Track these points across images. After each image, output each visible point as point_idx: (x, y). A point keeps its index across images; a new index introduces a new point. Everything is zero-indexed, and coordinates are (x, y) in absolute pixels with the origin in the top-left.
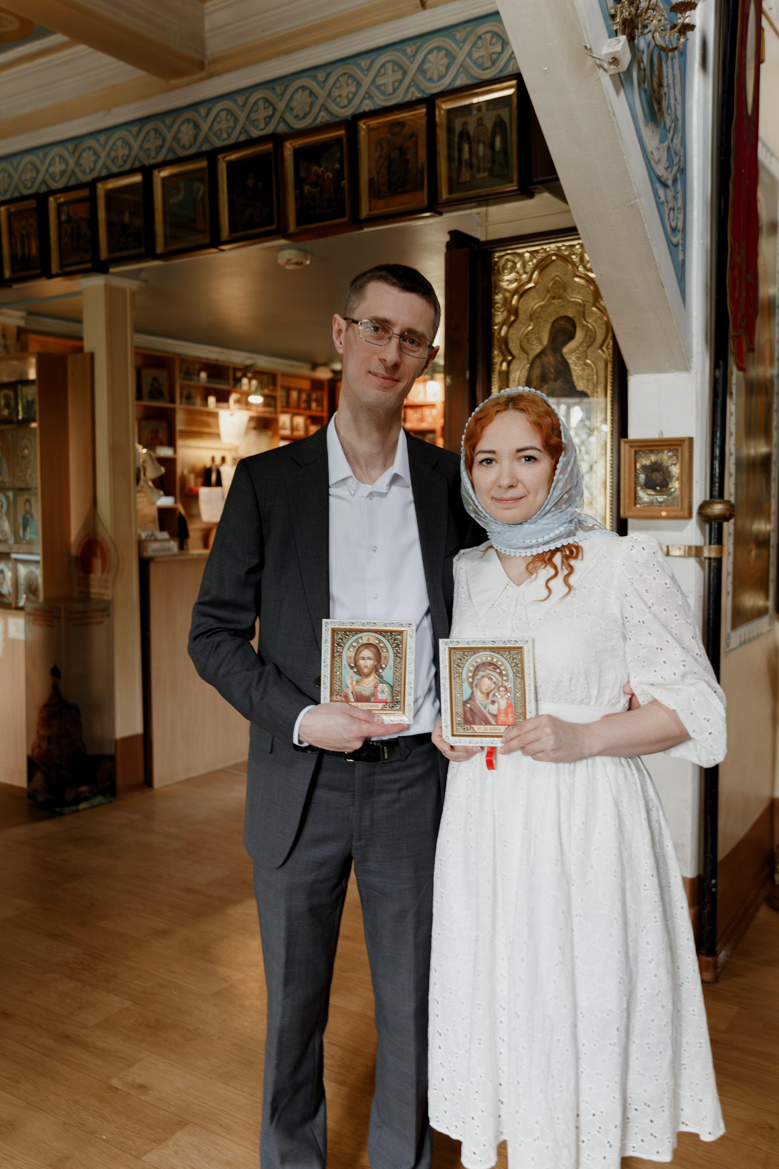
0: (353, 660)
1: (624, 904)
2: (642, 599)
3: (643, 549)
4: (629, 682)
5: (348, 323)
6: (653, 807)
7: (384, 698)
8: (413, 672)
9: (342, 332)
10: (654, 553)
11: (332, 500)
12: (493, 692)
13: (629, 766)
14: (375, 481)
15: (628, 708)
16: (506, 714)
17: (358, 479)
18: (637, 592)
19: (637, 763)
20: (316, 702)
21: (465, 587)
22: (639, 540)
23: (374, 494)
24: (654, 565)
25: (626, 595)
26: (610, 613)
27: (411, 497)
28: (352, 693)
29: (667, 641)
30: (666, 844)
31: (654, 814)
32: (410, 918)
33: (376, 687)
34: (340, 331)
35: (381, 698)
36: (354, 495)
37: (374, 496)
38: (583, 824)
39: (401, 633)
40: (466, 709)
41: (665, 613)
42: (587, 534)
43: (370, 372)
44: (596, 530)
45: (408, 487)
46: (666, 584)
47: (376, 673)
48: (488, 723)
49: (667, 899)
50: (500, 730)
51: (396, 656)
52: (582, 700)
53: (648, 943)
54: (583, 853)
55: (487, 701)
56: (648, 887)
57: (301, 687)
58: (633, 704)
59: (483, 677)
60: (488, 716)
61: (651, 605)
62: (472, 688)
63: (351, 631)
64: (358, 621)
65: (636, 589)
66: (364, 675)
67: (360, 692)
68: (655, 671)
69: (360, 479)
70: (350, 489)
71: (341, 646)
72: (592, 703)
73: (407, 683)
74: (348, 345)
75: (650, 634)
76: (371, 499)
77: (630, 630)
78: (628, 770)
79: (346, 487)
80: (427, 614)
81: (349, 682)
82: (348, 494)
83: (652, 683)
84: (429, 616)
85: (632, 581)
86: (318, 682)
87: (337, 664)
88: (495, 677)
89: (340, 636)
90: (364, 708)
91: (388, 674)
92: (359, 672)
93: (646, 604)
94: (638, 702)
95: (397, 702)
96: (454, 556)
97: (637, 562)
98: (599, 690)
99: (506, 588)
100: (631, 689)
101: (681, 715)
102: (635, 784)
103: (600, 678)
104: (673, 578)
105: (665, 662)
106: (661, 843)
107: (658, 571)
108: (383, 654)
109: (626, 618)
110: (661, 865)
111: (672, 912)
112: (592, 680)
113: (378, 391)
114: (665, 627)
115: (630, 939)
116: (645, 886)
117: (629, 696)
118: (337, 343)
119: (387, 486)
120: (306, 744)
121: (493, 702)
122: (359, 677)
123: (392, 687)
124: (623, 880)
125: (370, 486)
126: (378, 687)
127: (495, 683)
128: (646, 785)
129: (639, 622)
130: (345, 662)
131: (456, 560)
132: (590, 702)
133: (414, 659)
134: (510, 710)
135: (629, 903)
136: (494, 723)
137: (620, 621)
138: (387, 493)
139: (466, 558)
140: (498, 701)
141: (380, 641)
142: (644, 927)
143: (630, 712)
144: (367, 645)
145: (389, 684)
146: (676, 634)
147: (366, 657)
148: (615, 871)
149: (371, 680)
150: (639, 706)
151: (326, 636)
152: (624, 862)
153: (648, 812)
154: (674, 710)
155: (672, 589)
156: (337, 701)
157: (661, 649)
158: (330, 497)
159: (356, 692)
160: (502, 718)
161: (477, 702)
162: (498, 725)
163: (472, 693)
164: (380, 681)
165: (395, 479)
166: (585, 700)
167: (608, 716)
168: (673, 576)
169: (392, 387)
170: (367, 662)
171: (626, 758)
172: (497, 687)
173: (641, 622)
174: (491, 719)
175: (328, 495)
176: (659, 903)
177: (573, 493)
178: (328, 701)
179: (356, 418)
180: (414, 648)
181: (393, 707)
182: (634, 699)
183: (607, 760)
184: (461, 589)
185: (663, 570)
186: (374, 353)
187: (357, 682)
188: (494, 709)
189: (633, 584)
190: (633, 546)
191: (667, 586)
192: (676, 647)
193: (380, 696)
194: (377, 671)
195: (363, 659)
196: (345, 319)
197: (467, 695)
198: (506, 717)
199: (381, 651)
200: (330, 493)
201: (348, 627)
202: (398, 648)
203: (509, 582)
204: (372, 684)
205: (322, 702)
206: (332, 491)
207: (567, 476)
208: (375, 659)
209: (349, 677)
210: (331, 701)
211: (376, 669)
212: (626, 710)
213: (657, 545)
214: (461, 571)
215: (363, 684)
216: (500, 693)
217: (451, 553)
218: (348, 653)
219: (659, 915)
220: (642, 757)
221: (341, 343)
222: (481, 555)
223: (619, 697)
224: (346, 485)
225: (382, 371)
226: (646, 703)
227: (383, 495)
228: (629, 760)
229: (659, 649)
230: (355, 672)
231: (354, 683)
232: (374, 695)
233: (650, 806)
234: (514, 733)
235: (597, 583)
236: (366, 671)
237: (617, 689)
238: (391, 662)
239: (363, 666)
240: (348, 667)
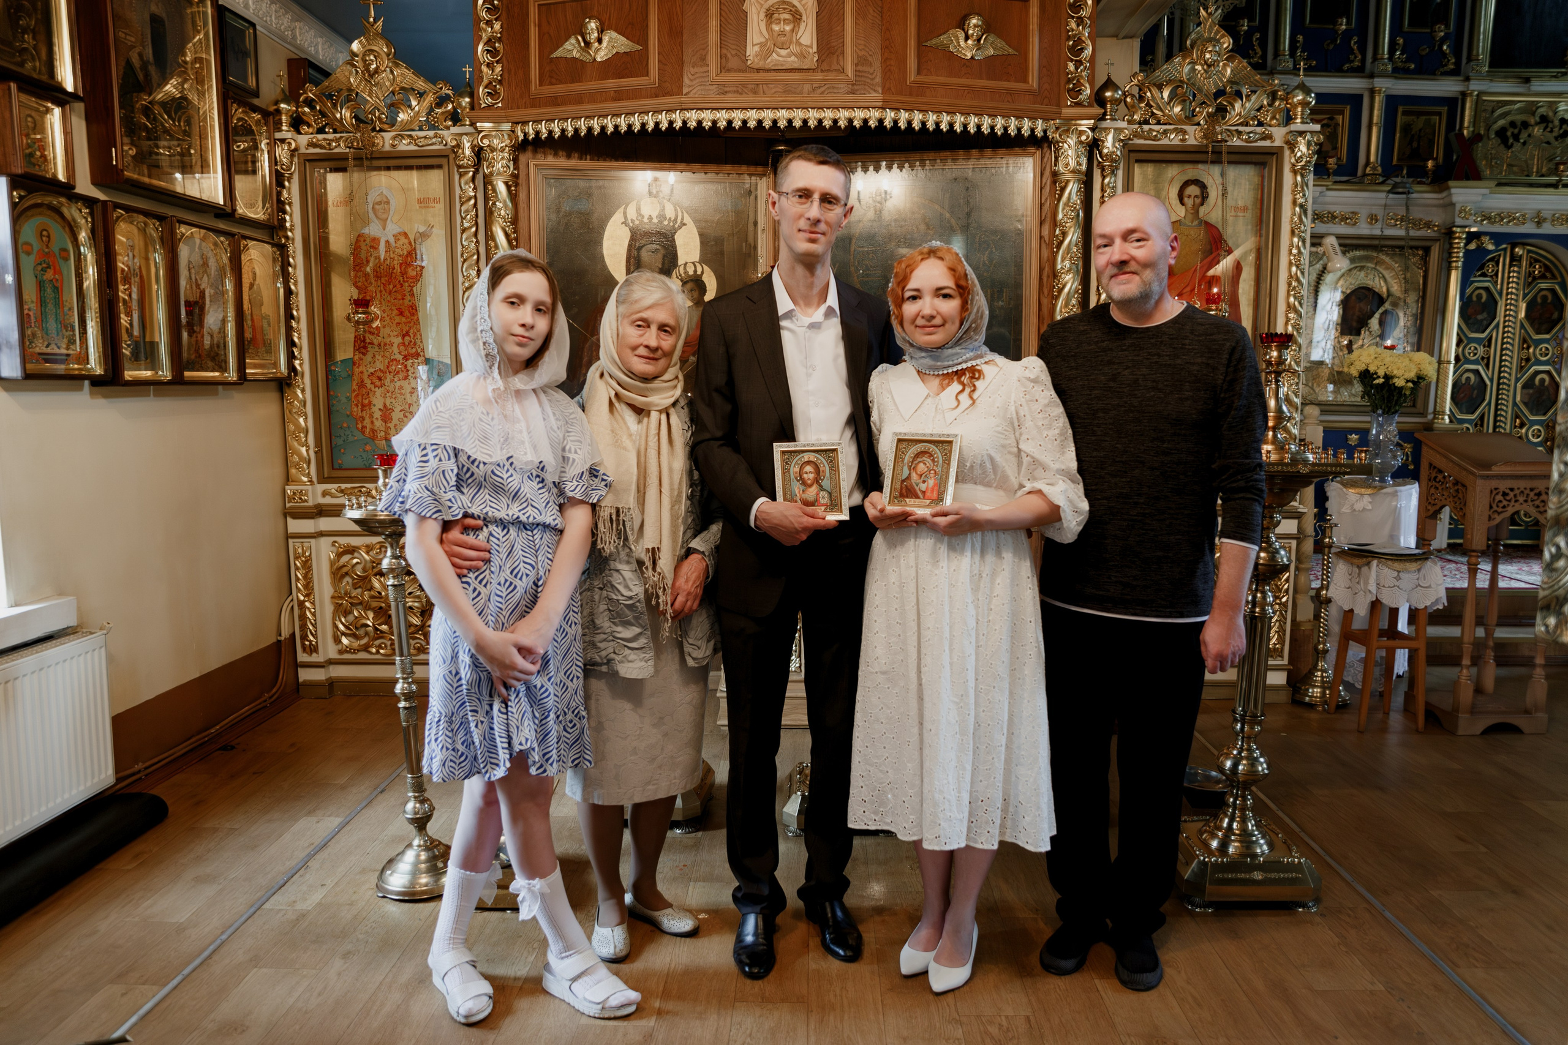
0: (798, 475)
3: (1034, 368)
5: (779, 195)
7: (825, 502)
9: (776, 203)
12: (925, 474)
14: (813, 314)
16: (933, 491)
23: (813, 326)
28: (800, 500)
33: (818, 494)
34: (774, 203)
35: (823, 503)
37: (812, 329)
40: (903, 486)
43: (800, 230)
47: (817, 484)
48: (918, 497)
55: (920, 481)
59: (919, 462)
62: (909, 470)
66: (808, 485)
67: (806, 499)
70: (796, 320)
79: (791, 320)
81: (797, 491)
82: (793, 324)
88: (928, 462)
91: (826, 483)
92: (804, 483)
97: (1030, 378)
99: (926, 398)
108: (821, 469)
119: (822, 319)
121: (924, 482)
122: (804, 487)
123: (830, 494)
125: (810, 318)
126: (820, 494)
127: (927, 467)
130: (792, 476)
133: (845, 470)
134: (936, 488)
138: (822, 325)
140: (927, 481)
144: (808, 463)
145: (827, 491)
147: (808, 472)
149: (813, 490)
156: (789, 501)
159: (803, 499)
160: (929, 494)
161: (912, 481)
162: (925, 499)
163: (910, 474)
164: (820, 490)
165: (828, 313)
170: (810, 476)
172: (929, 471)
174: (921, 495)
178: (782, 500)
180: (844, 461)
187: (803, 491)
188: (923, 487)
190: (1026, 367)
193: (822, 501)
194: (817, 482)
195: (806, 474)
197: (905, 475)
199: (819, 466)
200: (781, 326)
202: (832, 463)
203: (926, 393)
204: (815, 492)
205: (777, 500)
206: (781, 324)
208: (815, 473)
209: (797, 488)
211: (817, 480)
215: (808, 493)
216: (930, 475)
218: (794, 469)
224: (791, 317)
225: (808, 228)
230: (801, 484)
231: (801, 492)
232: (817, 500)
236: (809, 482)
238: (828, 475)
239: (807, 479)
240: (795, 480)
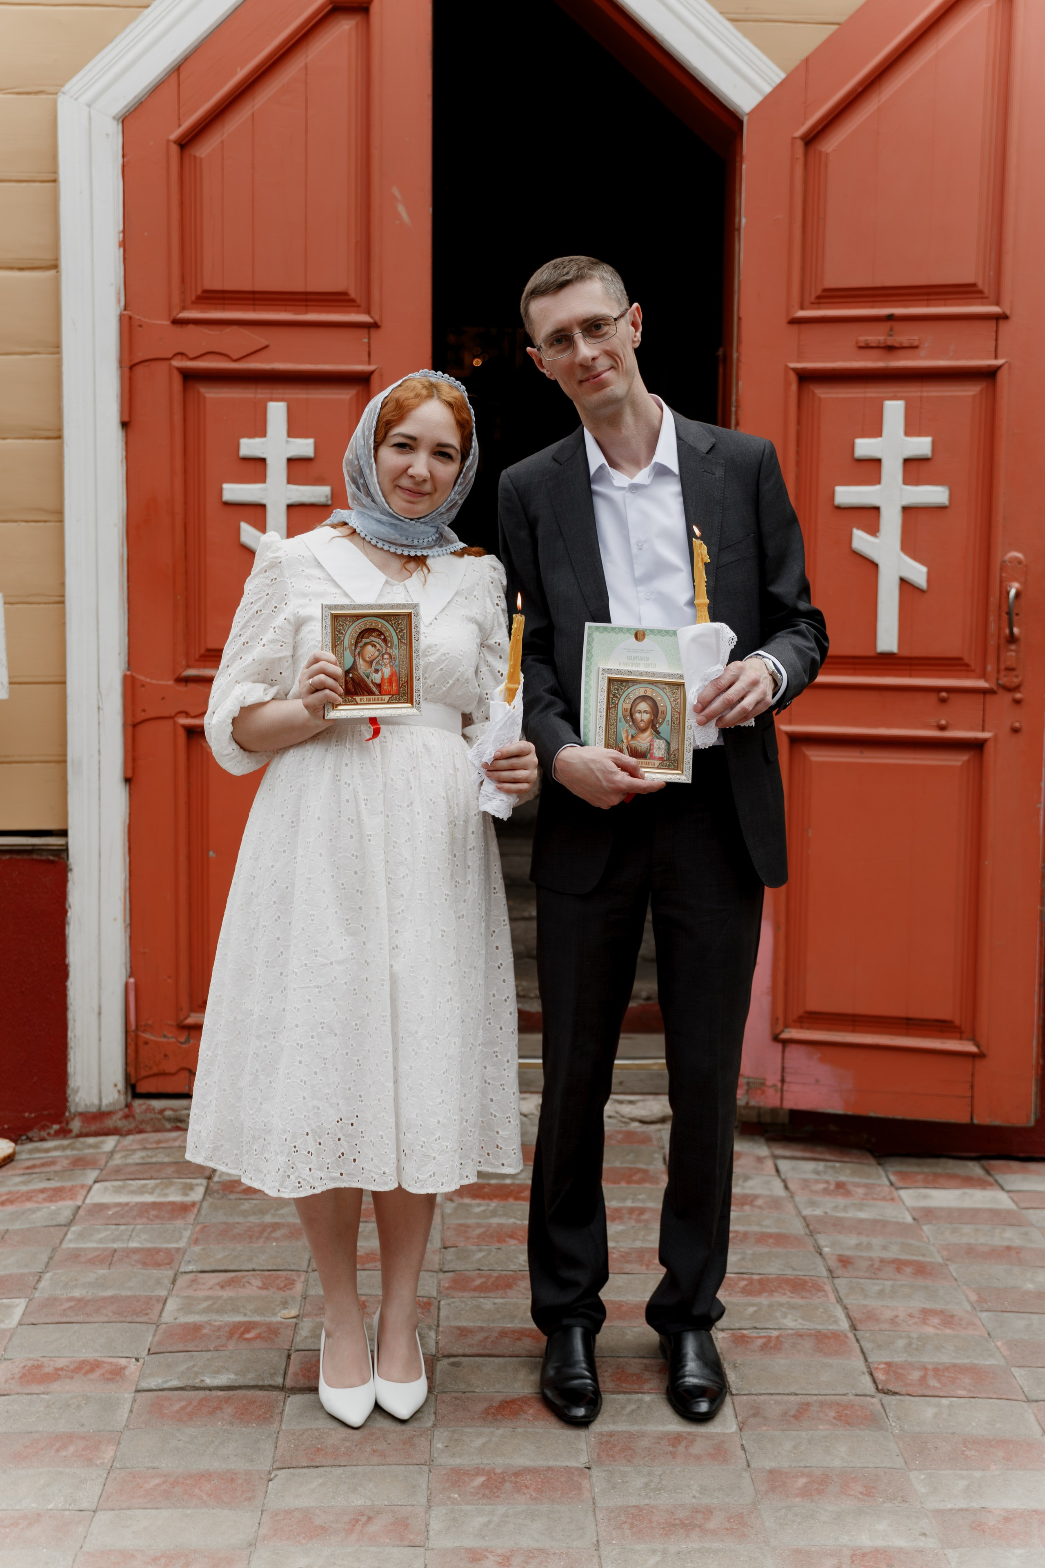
0: (628, 712)
7: (660, 756)
16: (390, 683)
28: (627, 748)
33: (652, 743)
35: (657, 756)
40: (348, 679)
47: (652, 728)
51: (675, 711)
64: (635, 670)
66: (640, 729)
67: (635, 748)
81: (624, 736)
87: (612, 717)
92: (635, 726)
108: (660, 708)
119: (649, 477)
122: (634, 731)
123: (669, 741)
126: (655, 743)
130: (620, 714)
138: (649, 485)
144: (644, 698)
145: (665, 740)
147: (642, 711)
149: (646, 736)
159: (631, 748)
164: (657, 737)
170: (644, 717)
187: (633, 737)
188: (377, 678)
194: (654, 727)
195: (639, 713)
197: (348, 663)
199: (658, 704)
204: (649, 739)
208: (652, 714)
209: (624, 730)
211: (653, 724)
215: (639, 738)
218: (624, 705)
230: (630, 726)
231: (630, 737)
232: (650, 749)
236: (642, 725)
238: (669, 717)
239: (640, 720)
240: (623, 720)
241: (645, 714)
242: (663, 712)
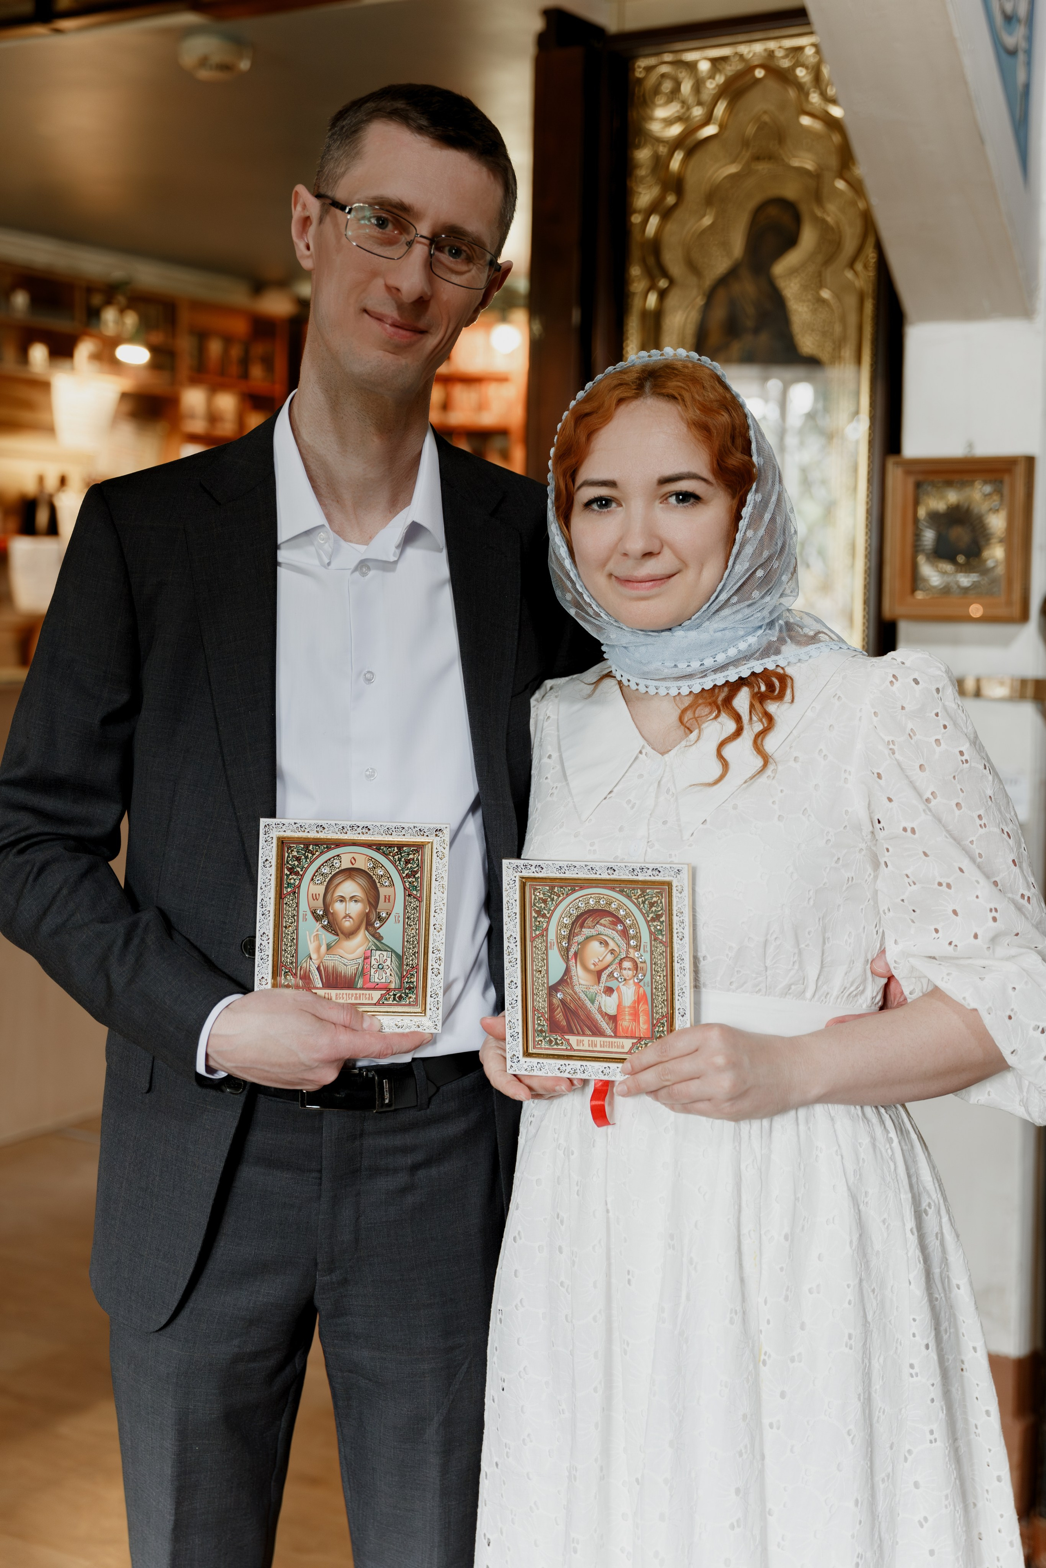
0: (320, 902)
1: (867, 1401)
2: (912, 784)
3: (916, 682)
4: (883, 952)
5: (323, 205)
6: (929, 1205)
7: (383, 980)
8: (444, 928)
9: (311, 224)
10: (938, 690)
11: (283, 574)
12: (610, 970)
13: (882, 1122)
14: (371, 538)
15: (880, 1004)
16: (635, 1015)
17: (337, 532)
18: (902, 769)
19: (898, 1116)
20: (246, 988)
21: (555, 755)
22: (908, 664)
23: (370, 564)
24: (937, 715)
25: (879, 776)
26: (847, 812)
27: (444, 570)
28: (318, 969)
29: (961, 870)
30: (954, 1282)
31: (931, 1221)
32: (432, 1433)
33: (367, 958)
34: (306, 221)
35: (377, 980)
36: (329, 564)
37: (369, 569)
38: (786, 1238)
39: (419, 848)
40: (555, 1001)
41: (957, 812)
42: (803, 651)
43: (365, 311)
44: (821, 644)
45: (441, 551)
46: (962, 753)
47: (367, 929)
48: (597, 1032)
49: (956, 1395)
50: (623, 1047)
51: (409, 895)
52: (789, 987)
53: (916, 1485)
54: (786, 1298)
55: (596, 987)
56: (917, 1370)
57: (213, 957)
58: (891, 997)
59: (589, 939)
60: (598, 1017)
61: (931, 797)
62: (567, 960)
63: (317, 843)
64: (333, 823)
65: (899, 765)
66: (342, 933)
67: (334, 968)
68: (937, 931)
69: (340, 533)
70: (321, 552)
71: (297, 873)
72: (809, 994)
73: (430, 950)
74: (322, 252)
75: (925, 854)
76: (364, 575)
77: (886, 846)
78: (879, 1131)
79: (312, 549)
80: (473, 809)
81: (312, 947)
82: (317, 562)
83: (933, 955)
84: (479, 814)
85: (891, 746)
86: (249, 946)
87: (288, 910)
88: (613, 939)
89: (295, 853)
90: (341, 1001)
91: (392, 931)
92: (333, 927)
93: (920, 795)
94: (902, 993)
95: (410, 988)
96: (533, 694)
97: (903, 708)
98: (822, 967)
99: (636, 758)
100: (887, 965)
101: (988, 1020)
102: (892, 1158)
103: (824, 943)
104: (975, 742)
105: (955, 912)
106: (945, 1280)
107: (945, 727)
108: (383, 891)
109: (879, 822)
110: (944, 1325)
111: (966, 1421)
112: (807, 945)
113: (381, 353)
114: (957, 841)
115: (880, 1476)
116: (912, 1366)
117: (885, 981)
118: (300, 246)
119: (397, 547)
120: (222, 1075)
121: (609, 991)
122: (332, 937)
123: (400, 958)
124: (866, 1354)
125: (362, 548)
126: (373, 958)
127: (612, 951)
128: (915, 1162)
129: (905, 830)
130: (304, 907)
131: (537, 700)
132: (804, 992)
133: (445, 901)
134: (642, 1007)
135: (878, 1402)
136: (609, 1032)
137: (867, 828)
138: (396, 562)
139: (556, 697)
140: (618, 988)
141: (377, 864)
142: (910, 1452)
143: (886, 1014)
144: (351, 873)
145: (393, 951)
146: (980, 855)
147: (347, 896)
148: (850, 1336)
149: (358, 944)
150: (903, 1003)
151: (267, 852)
152: (870, 1318)
153: (919, 1216)
154: (976, 1010)
155: (973, 764)
156: (288, 986)
157: (949, 886)
158: (278, 568)
159: (326, 969)
160: (626, 1022)
161: (577, 989)
162: (616, 1036)
163: (567, 971)
164: (376, 945)
165: (414, 532)
166: (793, 987)
167: (841, 1021)
168: (976, 737)
169: (410, 345)
170: (349, 907)
171: (876, 1107)
172: (617, 961)
173: (909, 830)
174: (604, 1025)
175: (275, 564)
176: (939, 1403)
177: (775, 566)
178: (269, 986)
179: (334, 405)
180: (446, 878)
181: (400, 997)
182: (893, 985)
183: (838, 1110)
184: (545, 760)
185: (955, 724)
186: (374, 274)
187: (329, 947)
188: (610, 1004)
189: (894, 753)
190: (894, 676)
191: (964, 758)
192: (978, 882)
193: (376, 977)
194: (369, 925)
195: (341, 901)
196: (318, 196)
197: (555, 975)
198: (635, 1020)
199: (378, 885)
200: (280, 559)
201: (313, 835)
202: (414, 880)
203: (643, 747)
204: (360, 951)
205: (256, 989)
206: (283, 555)
207: (761, 532)
208: (367, 903)
209: (311, 936)
210: (274, 985)
211: (369, 921)
212: (877, 1008)
213: (944, 675)
214: (546, 724)
215: (341, 952)
216: (624, 972)
217: (526, 687)
218: (311, 888)
219: (939, 1427)
220: (907, 1105)
221: (308, 248)
222: (589, 692)
223: (864, 981)
224: (312, 544)
225: (390, 311)
226: (917, 994)
227: (388, 566)
228: (882, 1110)
229: (944, 885)
230: (324, 927)
231: (324, 948)
232: (364, 973)
233: (924, 1205)
234: (649, 1054)
235: (821, 750)
236: (347, 924)
237: (859, 966)
238: (399, 908)
239: (342, 915)
240: (310, 916)
241: (353, 904)
242: (388, 899)
